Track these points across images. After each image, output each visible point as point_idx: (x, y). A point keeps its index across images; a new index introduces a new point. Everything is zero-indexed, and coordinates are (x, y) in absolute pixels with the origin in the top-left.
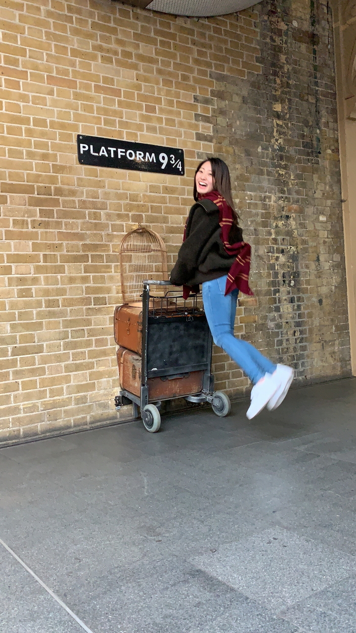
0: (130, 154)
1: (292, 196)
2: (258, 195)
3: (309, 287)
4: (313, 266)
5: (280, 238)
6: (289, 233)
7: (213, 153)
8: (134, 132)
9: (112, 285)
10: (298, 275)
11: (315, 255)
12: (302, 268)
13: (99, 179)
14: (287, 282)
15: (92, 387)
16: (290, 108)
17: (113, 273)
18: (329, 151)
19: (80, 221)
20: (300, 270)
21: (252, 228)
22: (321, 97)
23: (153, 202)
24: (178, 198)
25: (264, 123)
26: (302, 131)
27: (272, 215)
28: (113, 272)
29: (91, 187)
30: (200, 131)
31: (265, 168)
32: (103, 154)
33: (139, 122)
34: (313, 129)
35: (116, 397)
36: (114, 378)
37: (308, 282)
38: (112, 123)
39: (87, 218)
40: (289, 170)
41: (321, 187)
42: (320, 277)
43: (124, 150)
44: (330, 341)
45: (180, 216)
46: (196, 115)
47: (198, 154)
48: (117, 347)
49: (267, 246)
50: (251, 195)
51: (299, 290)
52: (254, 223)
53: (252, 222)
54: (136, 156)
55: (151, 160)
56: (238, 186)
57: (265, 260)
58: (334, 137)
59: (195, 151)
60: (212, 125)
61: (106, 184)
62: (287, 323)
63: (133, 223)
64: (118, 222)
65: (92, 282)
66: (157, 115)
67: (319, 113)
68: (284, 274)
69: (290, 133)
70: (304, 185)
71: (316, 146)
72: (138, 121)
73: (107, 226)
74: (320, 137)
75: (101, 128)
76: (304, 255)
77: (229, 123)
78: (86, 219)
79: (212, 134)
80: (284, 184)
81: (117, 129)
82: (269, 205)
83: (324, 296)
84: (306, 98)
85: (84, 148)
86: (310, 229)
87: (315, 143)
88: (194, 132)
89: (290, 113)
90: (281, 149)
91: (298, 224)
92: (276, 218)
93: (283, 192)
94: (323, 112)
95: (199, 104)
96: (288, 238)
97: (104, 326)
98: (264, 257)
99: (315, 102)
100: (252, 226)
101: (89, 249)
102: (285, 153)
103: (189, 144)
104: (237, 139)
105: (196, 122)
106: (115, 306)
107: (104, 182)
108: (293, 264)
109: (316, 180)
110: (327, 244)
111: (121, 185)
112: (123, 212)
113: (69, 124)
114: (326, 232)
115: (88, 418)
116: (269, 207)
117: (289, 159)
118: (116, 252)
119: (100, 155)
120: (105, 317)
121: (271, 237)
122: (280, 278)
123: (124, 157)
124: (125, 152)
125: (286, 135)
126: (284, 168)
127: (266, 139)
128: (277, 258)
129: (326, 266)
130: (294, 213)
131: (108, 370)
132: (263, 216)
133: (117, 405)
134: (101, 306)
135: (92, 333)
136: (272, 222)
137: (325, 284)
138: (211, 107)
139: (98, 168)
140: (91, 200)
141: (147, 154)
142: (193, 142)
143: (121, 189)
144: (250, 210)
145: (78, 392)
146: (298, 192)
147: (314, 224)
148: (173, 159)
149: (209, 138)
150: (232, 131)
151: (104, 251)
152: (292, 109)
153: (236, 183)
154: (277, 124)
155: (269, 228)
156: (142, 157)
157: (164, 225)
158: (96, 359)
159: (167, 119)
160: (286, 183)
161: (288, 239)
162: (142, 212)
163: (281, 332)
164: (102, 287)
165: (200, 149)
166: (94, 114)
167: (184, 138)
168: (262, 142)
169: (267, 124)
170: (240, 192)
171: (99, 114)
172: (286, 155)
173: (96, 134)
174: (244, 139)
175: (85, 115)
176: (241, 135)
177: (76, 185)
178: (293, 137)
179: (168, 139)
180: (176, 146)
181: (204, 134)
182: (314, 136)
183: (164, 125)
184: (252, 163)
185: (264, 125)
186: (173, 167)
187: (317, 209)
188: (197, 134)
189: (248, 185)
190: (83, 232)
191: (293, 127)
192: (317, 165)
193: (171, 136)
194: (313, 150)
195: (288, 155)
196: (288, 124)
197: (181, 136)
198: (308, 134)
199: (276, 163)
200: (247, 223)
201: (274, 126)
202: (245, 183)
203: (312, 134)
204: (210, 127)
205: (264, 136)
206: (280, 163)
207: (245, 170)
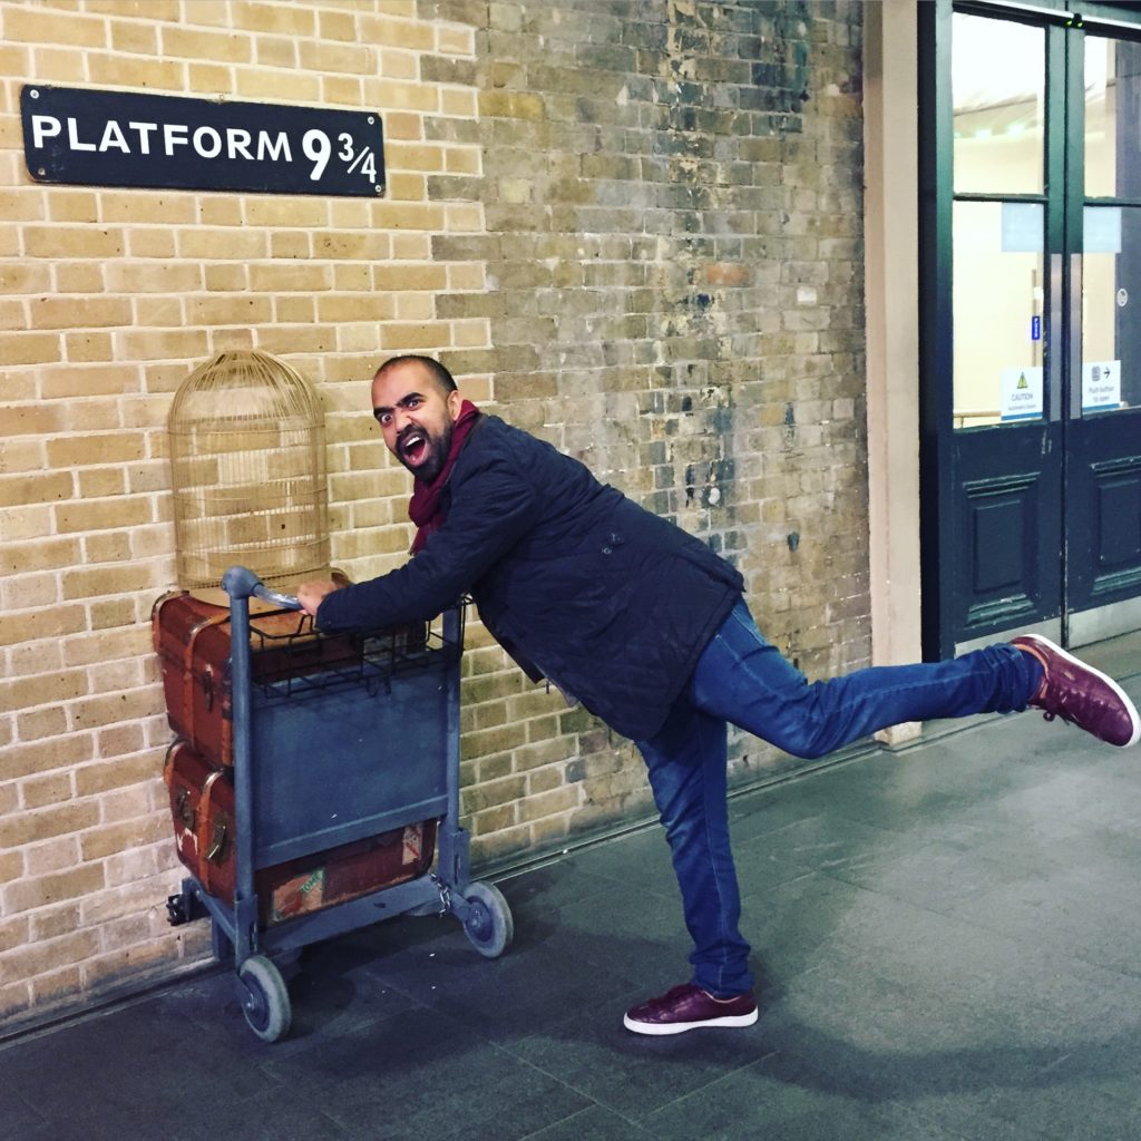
0: (207, 139)
1: (719, 236)
2: (616, 241)
3: (761, 502)
4: (775, 438)
5: (679, 365)
6: (708, 350)
7: (476, 117)
8: (217, 63)
9: (150, 559)
10: (732, 470)
11: (783, 406)
12: (744, 449)
13: (102, 227)
14: (699, 494)
15: (92, 878)
17: (154, 525)
18: (833, 90)
19: (36, 368)
20: (739, 454)
21: (597, 343)
23: (284, 289)
24: (363, 270)
25: (640, 14)
26: (755, 33)
27: (658, 299)
28: (155, 519)
29: (74, 253)
30: (435, 53)
31: (639, 155)
32: (114, 144)
33: (233, 32)
34: (787, 24)
35: (171, 899)
36: (161, 843)
37: (759, 489)
38: (141, 39)
39: (64, 355)
40: (712, 156)
41: (805, 201)
42: (793, 469)
43: (184, 129)
44: (815, 650)
45: (374, 322)
47: (428, 126)
49: (639, 392)
50: (594, 243)
51: (732, 513)
52: (604, 327)
53: (596, 324)
54: (224, 145)
55: (275, 155)
56: (555, 217)
57: (635, 436)
58: (853, 46)
59: (416, 118)
60: (472, 30)
61: (127, 243)
64: (170, 362)
65: (85, 558)
66: (293, 4)
68: (689, 471)
69: (717, 38)
70: (753, 200)
71: (792, 75)
72: (230, 27)
73: (130, 375)
74: (807, 46)
75: (104, 58)
76: (750, 411)
77: (528, 20)
78: (59, 359)
79: (473, 58)
80: (697, 200)
81: (161, 58)
82: (649, 268)
83: (804, 524)
85: (45, 128)
86: (770, 331)
87: (791, 66)
88: (417, 54)
90: (689, 92)
91: (734, 320)
92: (668, 307)
93: (690, 225)
96: (702, 363)
97: (130, 690)
98: (634, 427)
100: (599, 334)
101: (73, 456)
102: (699, 103)
103: (401, 96)
104: (551, 71)
105: (423, 22)
107: (118, 233)
108: (718, 437)
109: (790, 182)
110: (817, 372)
111: (177, 239)
112: (186, 328)
114: (815, 335)
115: (82, 972)
116: (650, 275)
117: (713, 120)
118: (160, 456)
119: (103, 148)
121: (655, 365)
122: (679, 485)
123: (185, 152)
124: (190, 135)
125: (704, 47)
126: (696, 152)
127: (641, 63)
128: (671, 427)
129: (811, 434)
130: (725, 285)
132: (632, 303)
133: (176, 922)
134: (118, 629)
135: (87, 716)
136: (658, 318)
137: (807, 488)
139: (98, 193)
140: (76, 296)
141: (264, 137)
142: (412, 88)
143: (177, 253)
144: (591, 288)
145: (48, 899)
146: (735, 225)
147: (781, 314)
148: (348, 147)
149: (463, 71)
150: (537, 44)
151: (125, 456)
153: (548, 208)
155: (648, 339)
156: (247, 148)
157: (321, 357)
158: (103, 794)
159: (327, 16)
160: (703, 196)
161: (706, 367)
162: (250, 321)
164: (118, 571)
165: (436, 110)
166: (77, 10)
167: (384, 76)
168: (629, 75)
169: (645, 15)
170: (562, 234)
171: (95, 11)
172: (702, 111)
173: (87, 78)
174: (576, 68)
175: (45, 17)
176: (565, 56)
177: (22, 254)
178: (725, 54)
179: (328, 81)
180: (359, 105)
181: (449, 61)
182: (790, 46)
183: (316, 37)
184: (598, 143)
185: (637, 20)
186: (349, 171)
187: (791, 268)
188: (426, 60)
189: (587, 212)
190: (51, 401)
191: (725, 18)
192: (795, 134)
193: (340, 71)
194: (788, 90)
195: (708, 109)
196: (712, 10)
197: (372, 71)
198: (771, 41)
199: (674, 138)
200: (583, 329)
201: (668, 21)
202: (576, 207)
203: (783, 37)
204: (466, 35)
205: (638, 53)
206: (684, 137)
207: (577, 165)
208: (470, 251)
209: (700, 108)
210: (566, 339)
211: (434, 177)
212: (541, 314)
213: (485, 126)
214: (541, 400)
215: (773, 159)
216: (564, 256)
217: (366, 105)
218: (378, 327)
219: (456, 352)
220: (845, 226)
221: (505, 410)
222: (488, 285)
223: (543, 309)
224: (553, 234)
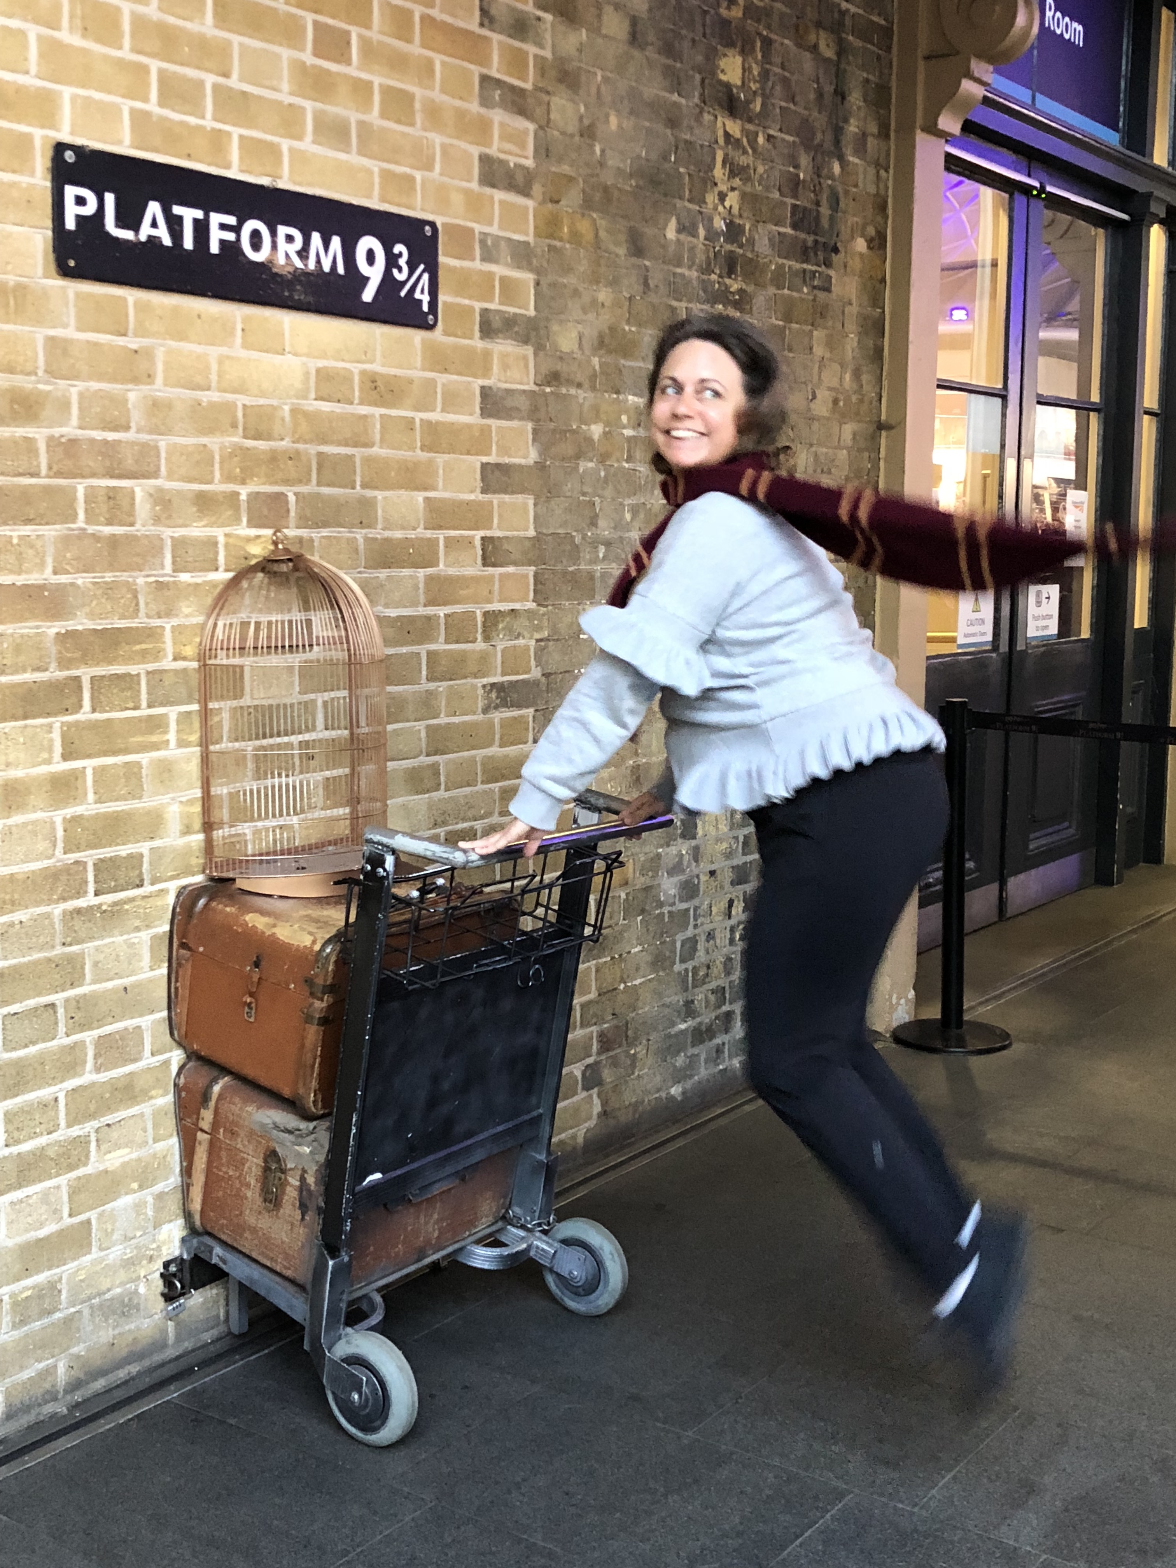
0: (256, 236)
7: (530, 239)
8: (269, 138)
9: (166, 799)
13: (132, 343)
15: (78, 1240)
16: (765, 75)
17: (172, 752)
18: (861, 245)
19: (51, 532)
22: (851, 38)
23: (324, 441)
24: (409, 424)
25: (691, 128)
26: (795, 167)
28: (173, 744)
29: (100, 378)
30: (493, 151)
31: (684, 304)
32: (154, 232)
33: (287, 99)
34: (823, 161)
35: (166, 1264)
36: (159, 1187)
38: (190, 97)
39: (81, 515)
40: (750, 312)
41: (831, 376)
43: (232, 220)
45: (416, 493)
46: (485, 79)
47: (483, 242)
48: (177, 1057)
50: (636, 408)
52: (642, 516)
54: (274, 246)
55: (327, 268)
56: (602, 373)
58: (877, 195)
59: (472, 230)
60: (531, 127)
61: (160, 367)
62: (712, 873)
63: (253, 532)
64: (197, 531)
65: (91, 796)
66: (353, 71)
67: (843, 98)
69: (761, 170)
71: (825, 223)
72: (284, 92)
73: (154, 547)
74: (840, 189)
75: (147, 114)
77: (586, 122)
78: (74, 518)
79: (529, 163)
81: (209, 123)
84: (812, 37)
85: (79, 203)
87: (825, 211)
88: (475, 151)
89: (764, 96)
90: (734, 231)
94: (855, 99)
95: (496, 37)
97: (133, 979)
99: (835, 58)
100: (636, 524)
101: (84, 655)
102: (741, 246)
103: (457, 199)
104: (606, 189)
105: (483, 111)
106: (173, 887)
107: (149, 355)
109: (819, 351)
111: (214, 367)
112: (218, 486)
113: (20, 90)
117: (753, 270)
118: (184, 659)
119: (143, 237)
120: (134, 937)
123: (231, 249)
124: (237, 229)
125: (749, 179)
127: (691, 190)
131: (139, 1160)
133: (172, 1297)
134: (125, 894)
135: (83, 1014)
138: (531, 50)
139: (131, 296)
140: (98, 435)
141: (316, 238)
142: (467, 192)
143: (214, 384)
144: (631, 465)
148: (402, 262)
149: (520, 179)
150: (593, 153)
151: (144, 657)
152: (772, 78)
153: (596, 361)
154: (727, 135)
156: (297, 253)
157: (359, 535)
158: (96, 1124)
159: (387, 91)
162: (287, 482)
163: (696, 909)
164: (127, 814)
165: (490, 223)
166: (120, 48)
167: (441, 174)
168: (679, 203)
169: (696, 131)
170: (606, 395)
171: (139, 52)
172: (743, 255)
173: (127, 140)
174: (628, 188)
175: (84, 51)
176: (619, 171)
177: (40, 373)
178: (767, 189)
179: (386, 175)
180: (414, 209)
181: (507, 162)
182: (824, 186)
183: (374, 117)
184: (646, 284)
185: (688, 137)
186: (403, 293)
187: (816, 455)
188: (485, 159)
189: (632, 368)
190: (63, 579)
191: (770, 147)
192: (826, 293)
193: (396, 163)
194: (820, 239)
195: (749, 255)
196: (757, 135)
197: (429, 167)
198: (809, 179)
199: (717, 286)
200: (622, 517)
201: (717, 142)
202: (622, 361)
203: (819, 176)
204: (526, 132)
205: (687, 177)
206: (726, 285)
207: (626, 308)
208: (517, 409)
209: (741, 251)
210: (605, 529)
211: (486, 309)
212: (584, 494)
213: (539, 250)
214: (579, 604)
215: (806, 322)
216: (607, 424)
217: (422, 210)
218: (421, 499)
219: (499, 538)
220: (865, 408)
221: (544, 615)
222: (532, 456)
223: (586, 489)
224: (599, 395)
